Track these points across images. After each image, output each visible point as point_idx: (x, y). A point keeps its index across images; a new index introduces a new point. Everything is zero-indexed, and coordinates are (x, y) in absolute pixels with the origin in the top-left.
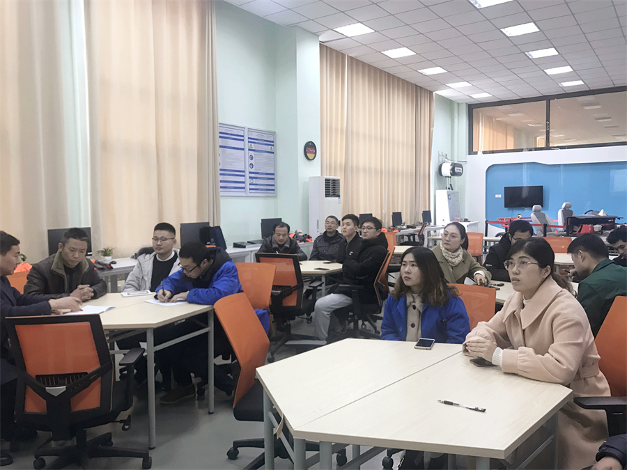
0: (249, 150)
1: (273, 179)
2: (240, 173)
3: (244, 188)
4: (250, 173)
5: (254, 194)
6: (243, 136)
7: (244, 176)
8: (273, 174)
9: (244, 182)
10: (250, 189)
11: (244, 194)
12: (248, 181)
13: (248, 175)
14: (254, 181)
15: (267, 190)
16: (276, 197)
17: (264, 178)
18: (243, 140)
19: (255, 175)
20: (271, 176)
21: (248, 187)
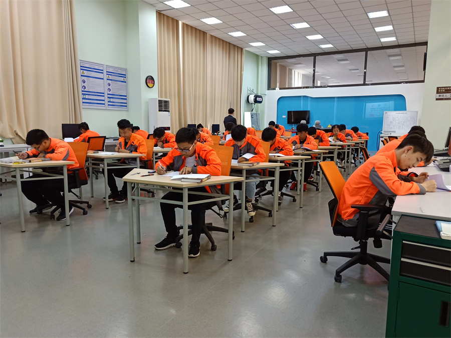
0: (107, 79)
1: (126, 99)
2: (101, 94)
3: (104, 104)
4: (108, 94)
5: (111, 108)
6: (102, 70)
9: (104, 100)
10: (109, 105)
11: (104, 108)
12: (107, 100)
13: (106, 96)
14: (112, 100)
15: (121, 106)
16: (128, 111)
17: (119, 98)
18: (103, 73)
19: (112, 96)
20: (124, 97)
21: (107, 103)
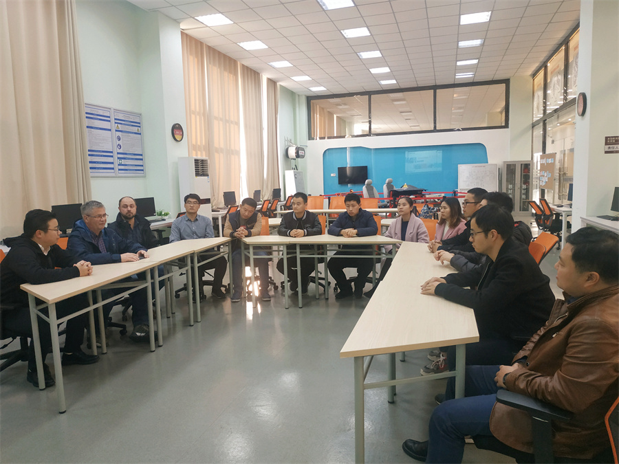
0: (116, 131)
1: (142, 159)
2: (108, 154)
3: (113, 169)
4: (118, 153)
5: (122, 174)
6: (109, 117)
7: (112, 156)
8: (142, 155)
9: (112, 163)
10: (119, 170)
11: (113, 175)
12: (117, 162)
13: (116, 156)
14: (123, 162)
15: (136, 170)
16: (145, 177)
17: (132, 159)
18: (109, 121)
19: (124, 156)
20: (139, 157)
21: (117, 167)
